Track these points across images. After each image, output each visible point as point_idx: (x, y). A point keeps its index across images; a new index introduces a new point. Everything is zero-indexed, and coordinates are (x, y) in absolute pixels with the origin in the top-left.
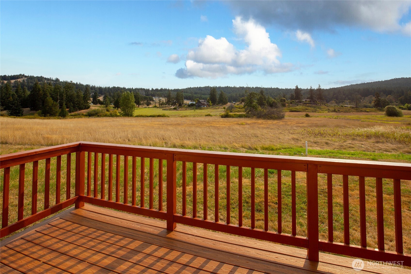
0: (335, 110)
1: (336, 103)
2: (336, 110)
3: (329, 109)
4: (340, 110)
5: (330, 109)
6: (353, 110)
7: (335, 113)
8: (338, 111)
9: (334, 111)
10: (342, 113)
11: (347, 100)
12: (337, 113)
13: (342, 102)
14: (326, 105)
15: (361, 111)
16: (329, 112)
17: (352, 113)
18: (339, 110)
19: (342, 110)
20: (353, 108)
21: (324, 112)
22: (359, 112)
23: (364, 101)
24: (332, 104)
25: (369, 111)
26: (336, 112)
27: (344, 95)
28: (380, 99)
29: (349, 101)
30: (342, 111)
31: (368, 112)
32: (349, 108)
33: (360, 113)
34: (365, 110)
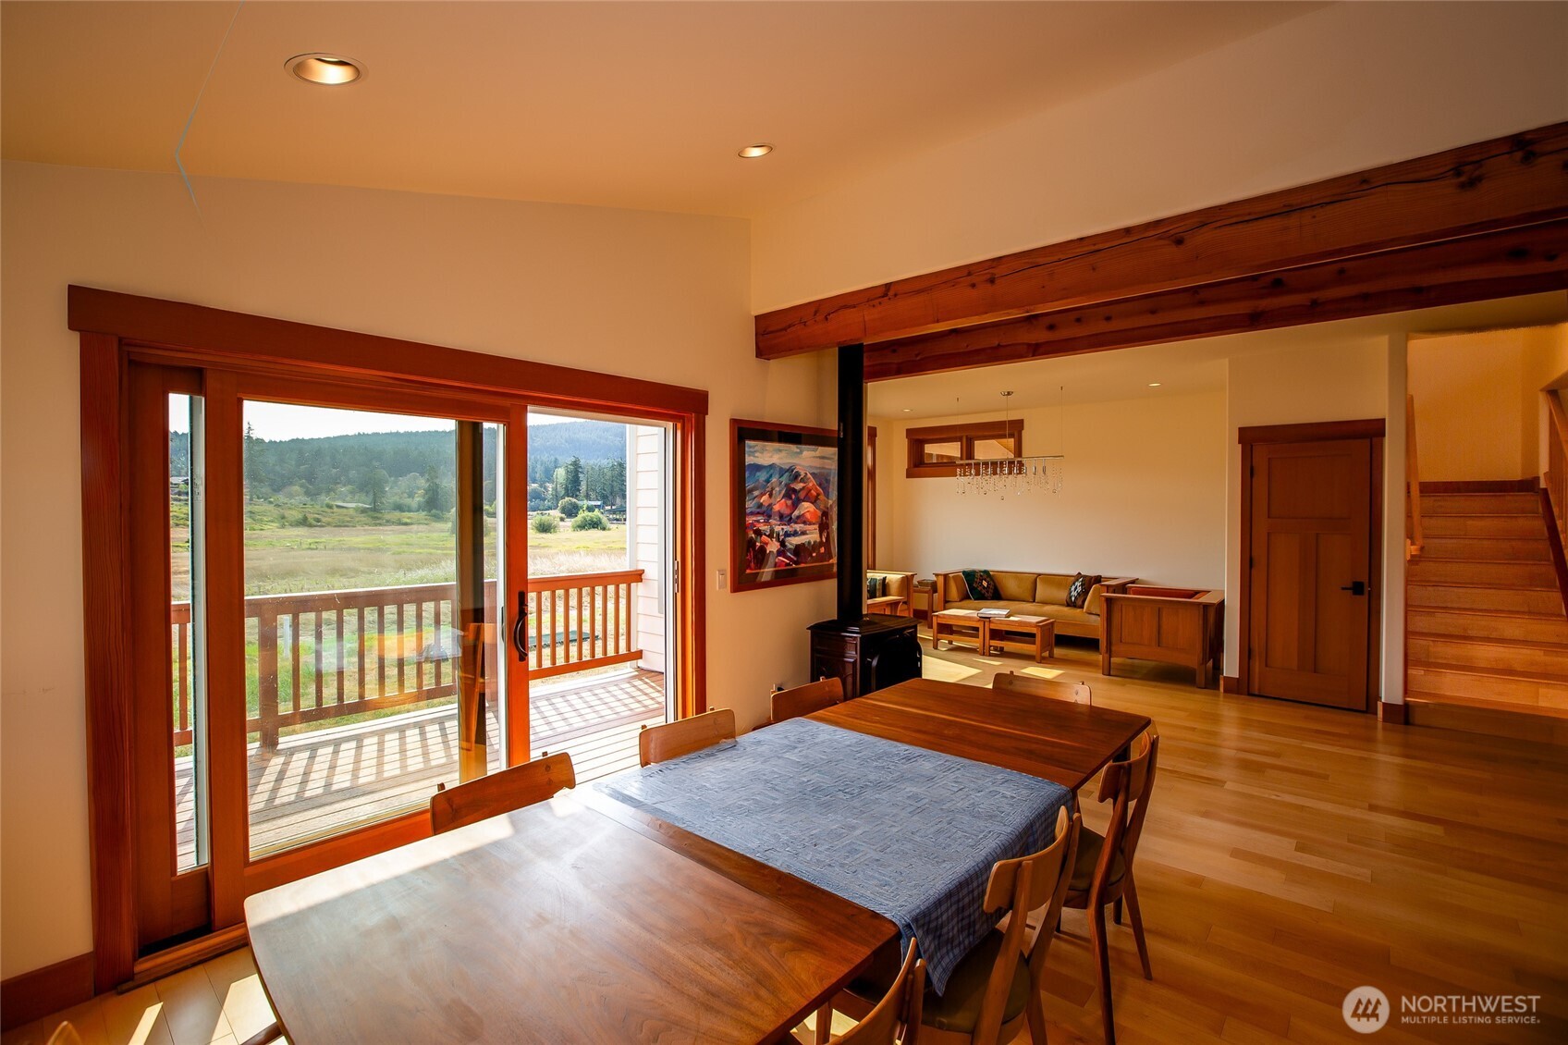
0: (305, 519)
1: (307, 493)
2: (310, 520)
3: (283, 517)
4: (324, 520)
5: (286, 515)
6: (363, 518)
7: (306, 529)
8: (315, 523)
9: (304, 522)
10: (329, 528)
11: (344, 485)
12: (313, 530)
13: (329, 491)
14: (271, 502)
15: (388, 521)
16: (283, 526)
17: (359, 528)
18: (318, 521)
19: (330, 520)
20: (364, 511)
21: (266, 527)
22: (380, 525)
23: (396, 490)
24: (291, 496)
25: (408, 521)
26: (311, 526)
27: (334, 466)
28: (437, 486)
29: (349, 487)
30: (329, 524)
31: (406, 524)
32: (351, 512)
33: (386, 528)
34: (399, 519)
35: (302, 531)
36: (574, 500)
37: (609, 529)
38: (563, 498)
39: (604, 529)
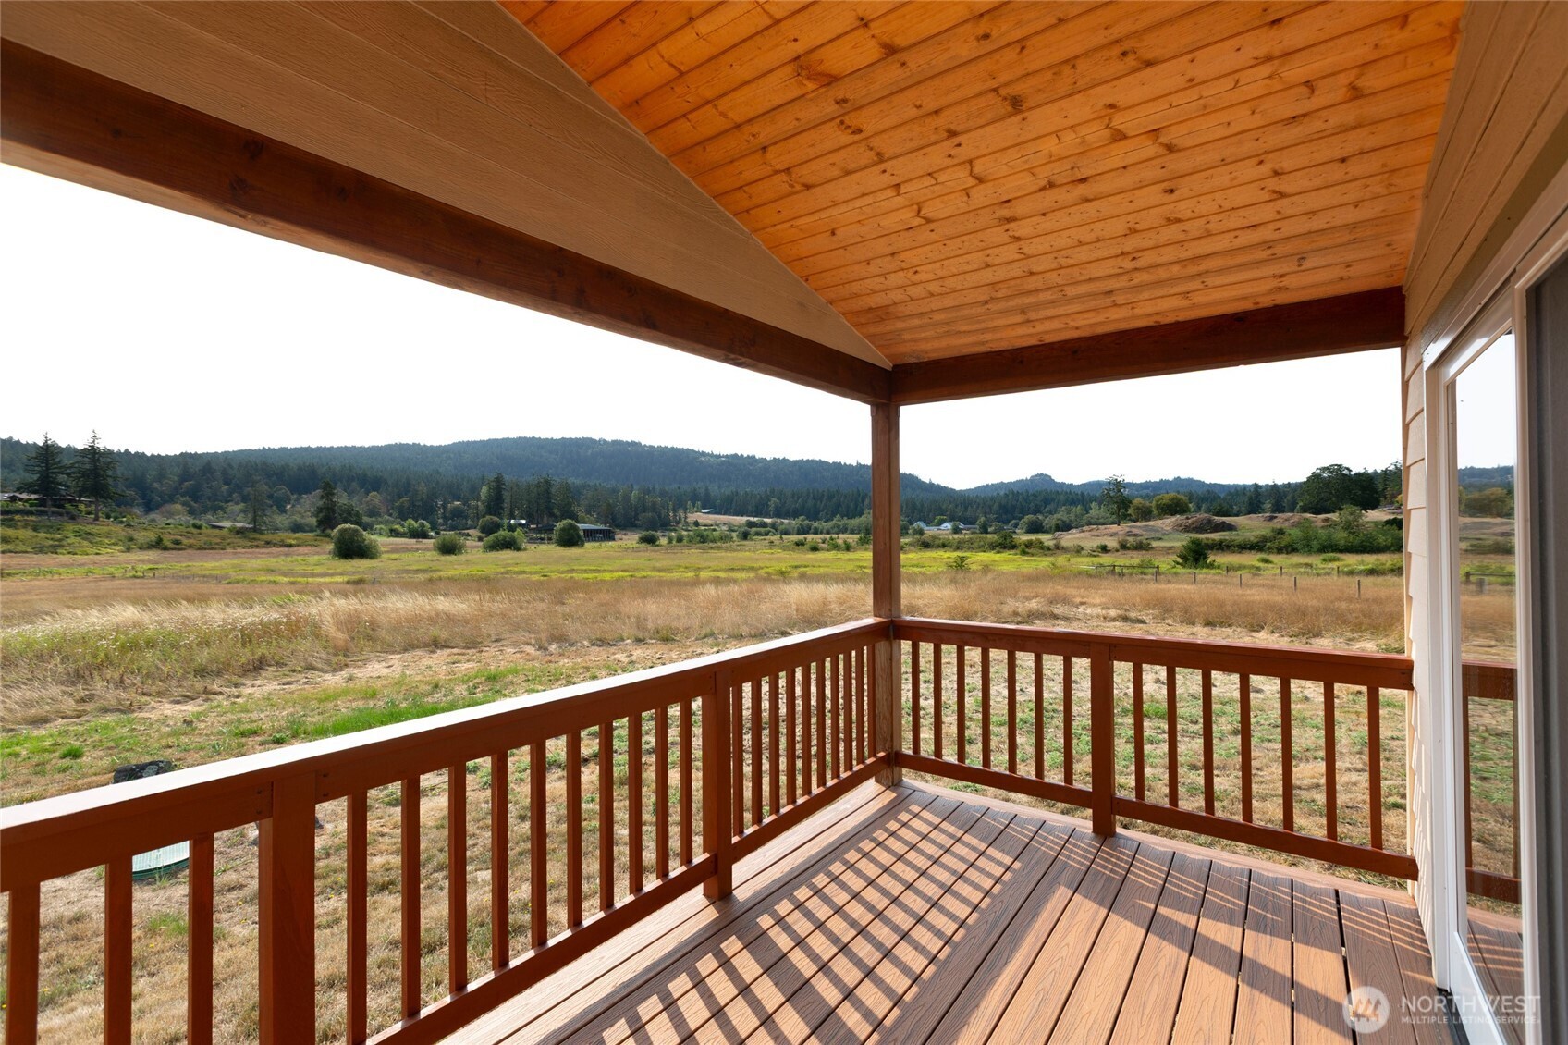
0: (159, 541)
2: (167, 542)
3: (131, 539)
4: (185, 541)
5: (135, 537)
6: (238, 540)
7: (159, 552)
8: (172, 546)
9: (158, 545)
10: (190, 551)
12: (167, 554)
13: (215, 509)
14: (122, 522)
15: (268, 543)
16: (128, 550)
17: (229, 550)
18: (177, 542)
19: (191, 541)
20: (239, 532)
21: (103, 551)
22: (258, 546)
25: (293, 542)
26: (166, 549)
27: (226, 483)
28: (334, 504)
29: (242, 506)
30: (190, 546)
31: (291, 546)
32: (224, 532)
33: (264, 550)
34: (282, 541)
35: (153, 555)
36: (496, 519)
37: (525, 550)
38: (484, 516)
39: (518, 549)
